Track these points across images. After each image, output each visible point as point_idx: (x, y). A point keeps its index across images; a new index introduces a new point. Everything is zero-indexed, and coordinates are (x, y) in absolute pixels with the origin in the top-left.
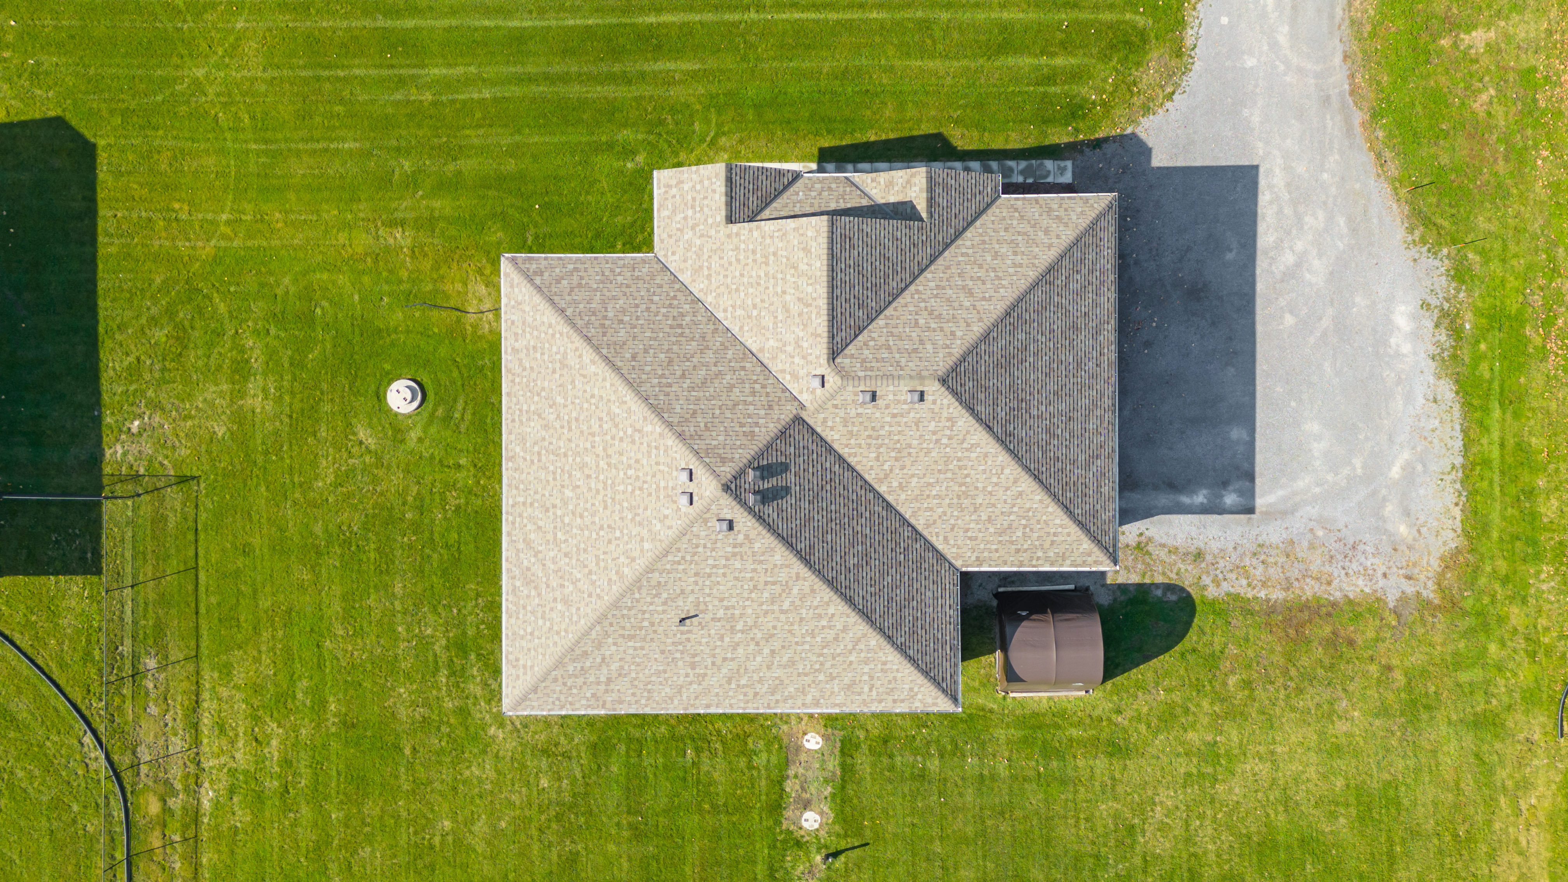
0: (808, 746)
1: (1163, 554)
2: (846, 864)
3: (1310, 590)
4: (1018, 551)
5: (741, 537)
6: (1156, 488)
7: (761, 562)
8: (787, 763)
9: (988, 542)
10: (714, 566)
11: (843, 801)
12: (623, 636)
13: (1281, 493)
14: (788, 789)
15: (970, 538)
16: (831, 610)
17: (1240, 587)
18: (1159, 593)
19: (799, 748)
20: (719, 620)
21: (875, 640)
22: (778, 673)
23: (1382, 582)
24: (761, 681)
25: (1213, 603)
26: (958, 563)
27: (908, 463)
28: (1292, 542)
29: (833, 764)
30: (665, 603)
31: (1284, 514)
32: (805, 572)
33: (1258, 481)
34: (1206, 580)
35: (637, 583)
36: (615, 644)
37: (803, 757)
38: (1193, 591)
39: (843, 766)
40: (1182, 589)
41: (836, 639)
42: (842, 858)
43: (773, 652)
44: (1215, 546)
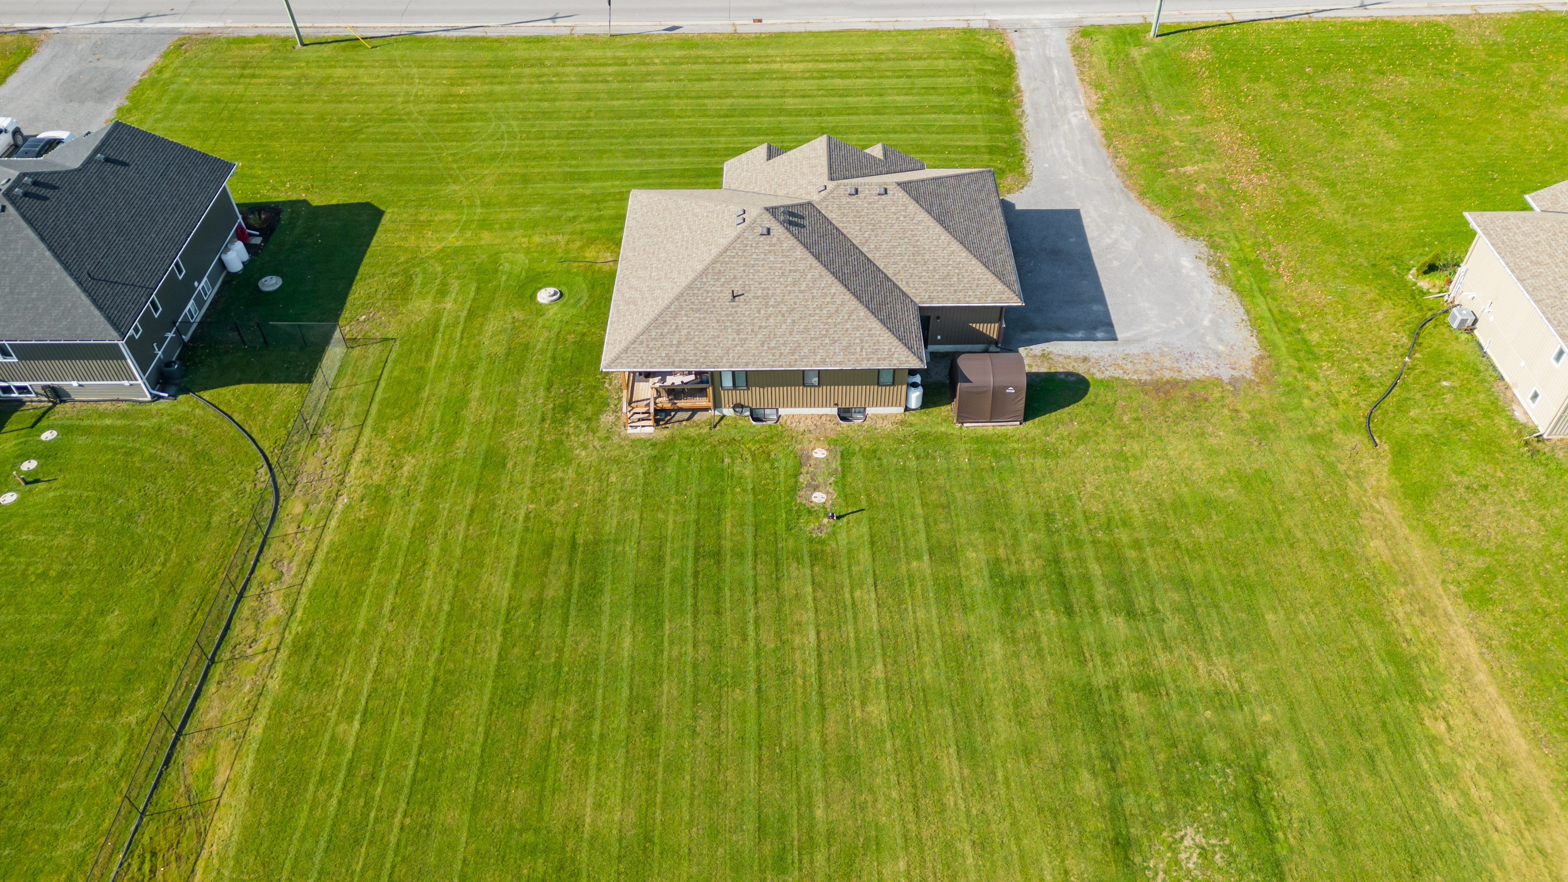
0: (815, 455)
1: (1061, 359)
2: (848, 523)
3: (1167, 375)
4: (955, 291)
5: (775, 239)
6: (1049, 330)
7: (787, 256)
8: (801, 465)
9: (935, 285)
10: (756, 259)
11: (844, 485)
12: (692, 309)
13: (1133, 332)
14: (801, 480)
15: (924, 283)
16: (833, 290)
17: (1119, 373)
18: (1063, 376)
19: (809, 457)
20: (758, 298)
21: (863, 312)
22: (798, 337)
23: (1216, 371)
24: (784, 344)
25: (1102, 381)
26: (917, 300)
27: (880, 232)
28: (1148, 354)
29: (836, 464)
30: (722, 285)
31: (1138, 341)
32: (815, 263)
33: (1116, 327)
34: (1093, 370)
35: (705, 272)
36: (686, 315)
37: (812, 462)
38: (1087, 377)
39: (842, 465)
40: (1078, 375)
41: (837, 311)
42: (845, 520)
43: (793, 321)
44: (1096, 355)
